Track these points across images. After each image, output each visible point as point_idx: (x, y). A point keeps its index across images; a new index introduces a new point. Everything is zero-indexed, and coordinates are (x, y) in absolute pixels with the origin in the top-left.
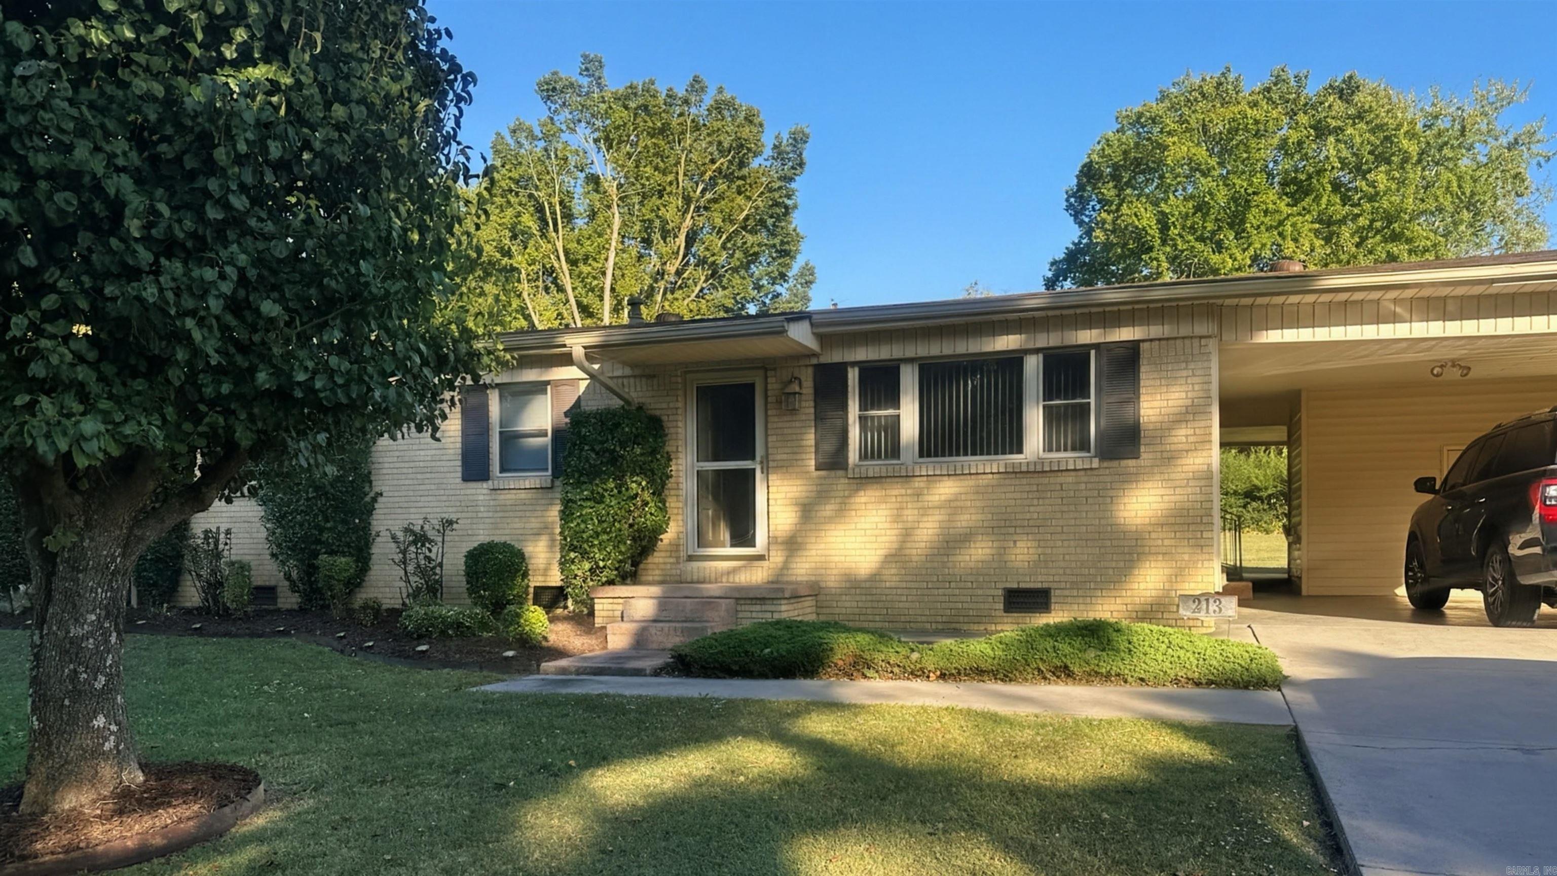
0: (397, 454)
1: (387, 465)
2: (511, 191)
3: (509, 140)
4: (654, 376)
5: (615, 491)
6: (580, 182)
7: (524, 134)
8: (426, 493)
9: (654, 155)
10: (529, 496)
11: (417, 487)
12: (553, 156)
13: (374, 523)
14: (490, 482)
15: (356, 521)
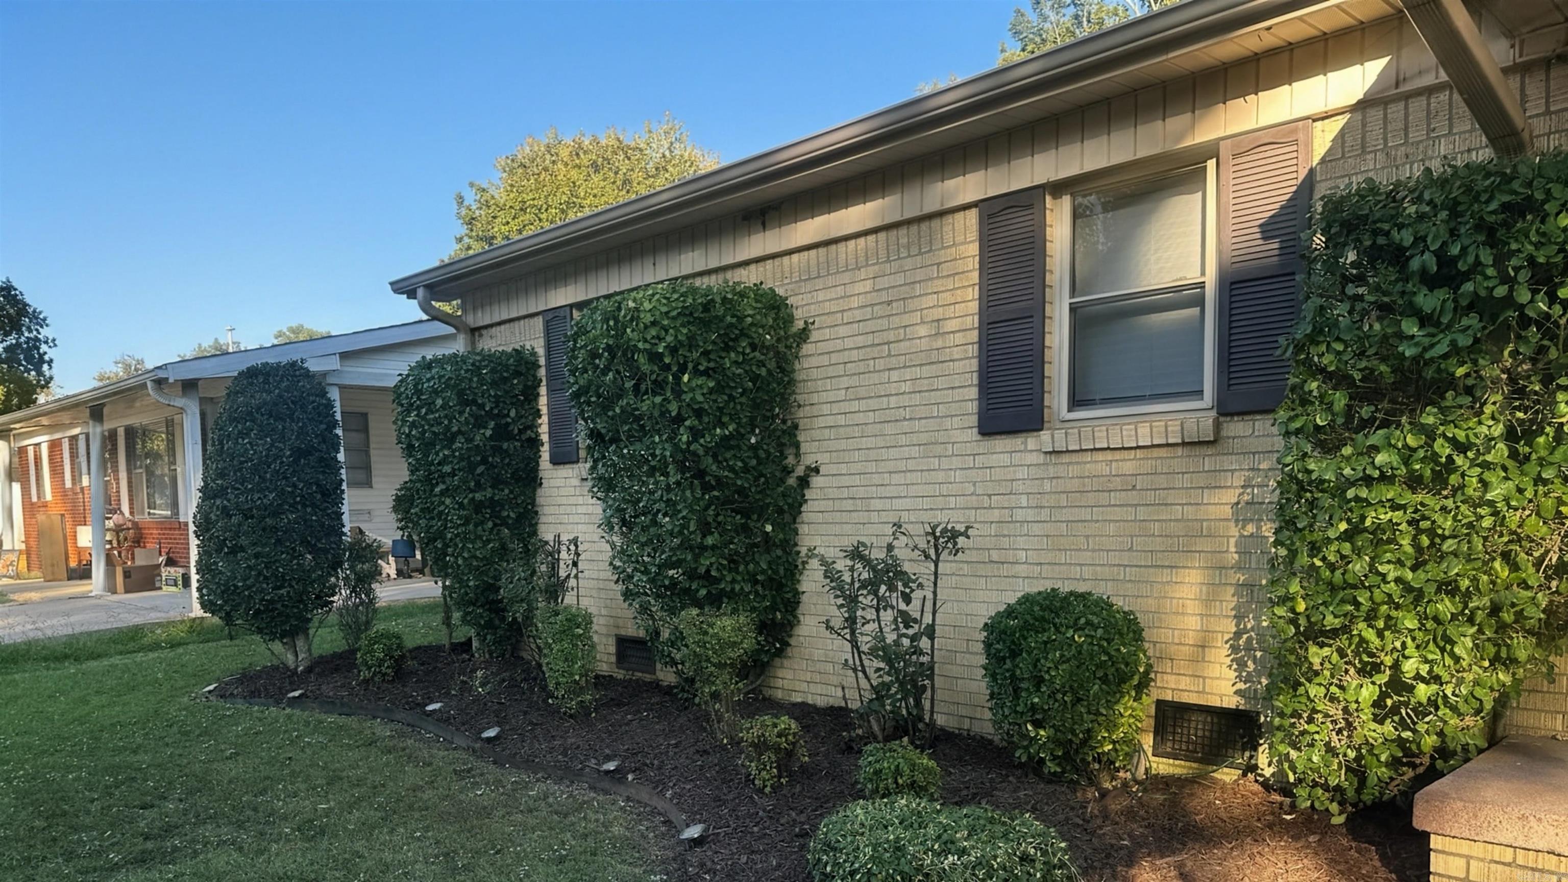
0: (845, 382)
1: (826, 409)
8: (901, 465)
10: (1147, 466)
11: (884, 454)
13: (803, 529)
14: (1045, 435)
15: (769, 528)
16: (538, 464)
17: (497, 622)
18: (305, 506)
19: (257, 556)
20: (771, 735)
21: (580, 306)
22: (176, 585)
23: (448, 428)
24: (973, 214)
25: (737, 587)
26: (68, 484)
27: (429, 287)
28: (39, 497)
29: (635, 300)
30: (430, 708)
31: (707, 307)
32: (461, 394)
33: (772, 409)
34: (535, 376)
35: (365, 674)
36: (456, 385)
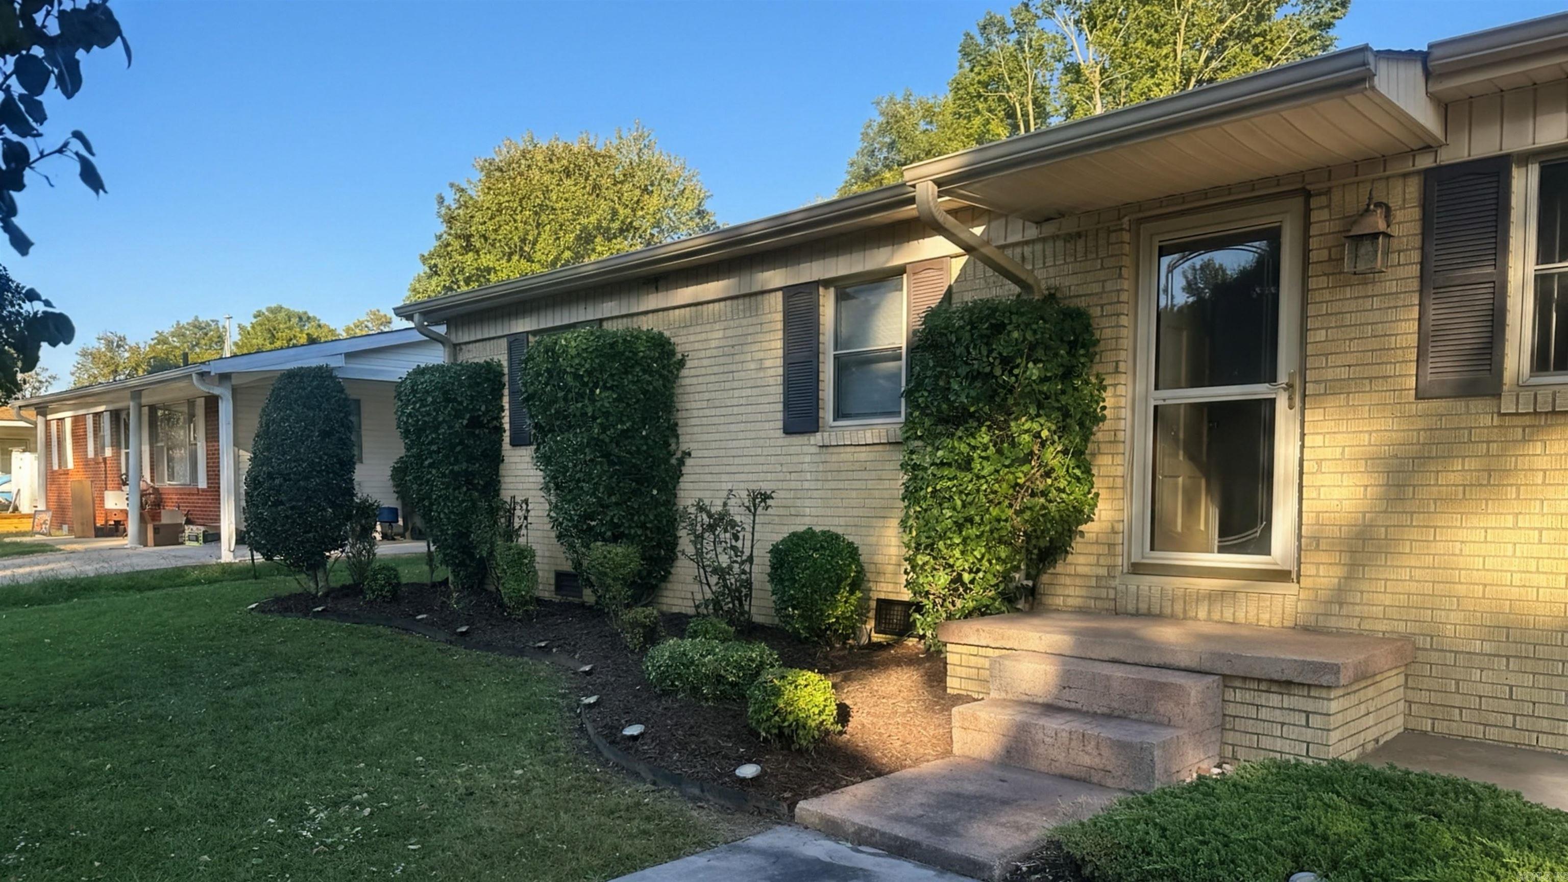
0: (707, 396)
1: (695, 413)
2: (979, 96)
3: (980, 40)
4: (1079, 235)
5: (992, 450)
6: (1057, 74)
7: (995, 29)
8: (739, 452)
9: (1148, 26)
10: (872, 456)
11: (730, 444)
12: (1027, 49)
13: (681, 494)
14: (819, 435)
15: (655, 492)
16: (501, 446)
17: (468, 562)
18: (328, 473)
19: (292, 508)
20: (641, 617)
21: (535, 333)
22: (197, 540)
23: (435, 418)
24: (780, 294)
25: (633, 531)
26: (91, 454)
27: (425, 314)
28: (60, 466)
29: (566, 339)
30: (420, 617)
31: (612, 345)
32: (446, 393)
33: (657, 413)
34: (500, 382)
35: (370, 596)
36: (442, 388)
